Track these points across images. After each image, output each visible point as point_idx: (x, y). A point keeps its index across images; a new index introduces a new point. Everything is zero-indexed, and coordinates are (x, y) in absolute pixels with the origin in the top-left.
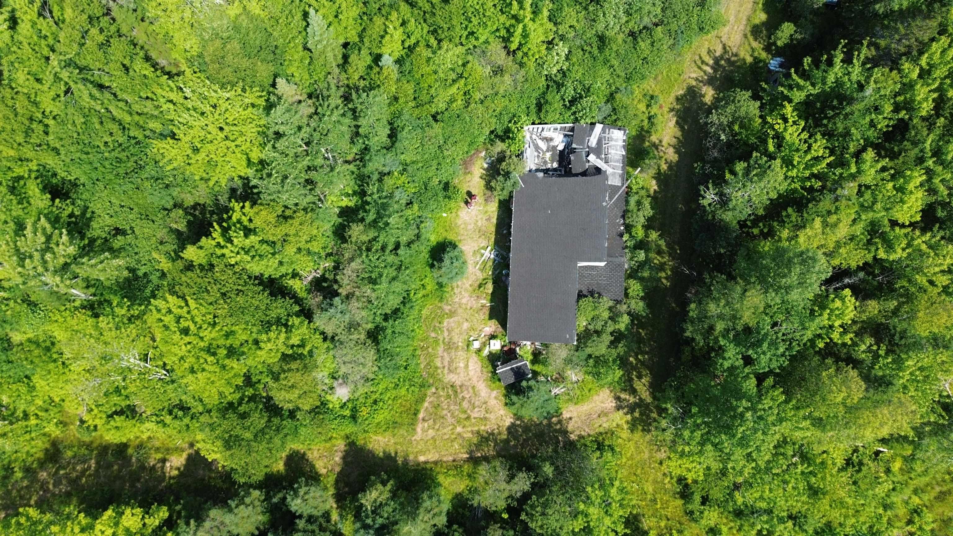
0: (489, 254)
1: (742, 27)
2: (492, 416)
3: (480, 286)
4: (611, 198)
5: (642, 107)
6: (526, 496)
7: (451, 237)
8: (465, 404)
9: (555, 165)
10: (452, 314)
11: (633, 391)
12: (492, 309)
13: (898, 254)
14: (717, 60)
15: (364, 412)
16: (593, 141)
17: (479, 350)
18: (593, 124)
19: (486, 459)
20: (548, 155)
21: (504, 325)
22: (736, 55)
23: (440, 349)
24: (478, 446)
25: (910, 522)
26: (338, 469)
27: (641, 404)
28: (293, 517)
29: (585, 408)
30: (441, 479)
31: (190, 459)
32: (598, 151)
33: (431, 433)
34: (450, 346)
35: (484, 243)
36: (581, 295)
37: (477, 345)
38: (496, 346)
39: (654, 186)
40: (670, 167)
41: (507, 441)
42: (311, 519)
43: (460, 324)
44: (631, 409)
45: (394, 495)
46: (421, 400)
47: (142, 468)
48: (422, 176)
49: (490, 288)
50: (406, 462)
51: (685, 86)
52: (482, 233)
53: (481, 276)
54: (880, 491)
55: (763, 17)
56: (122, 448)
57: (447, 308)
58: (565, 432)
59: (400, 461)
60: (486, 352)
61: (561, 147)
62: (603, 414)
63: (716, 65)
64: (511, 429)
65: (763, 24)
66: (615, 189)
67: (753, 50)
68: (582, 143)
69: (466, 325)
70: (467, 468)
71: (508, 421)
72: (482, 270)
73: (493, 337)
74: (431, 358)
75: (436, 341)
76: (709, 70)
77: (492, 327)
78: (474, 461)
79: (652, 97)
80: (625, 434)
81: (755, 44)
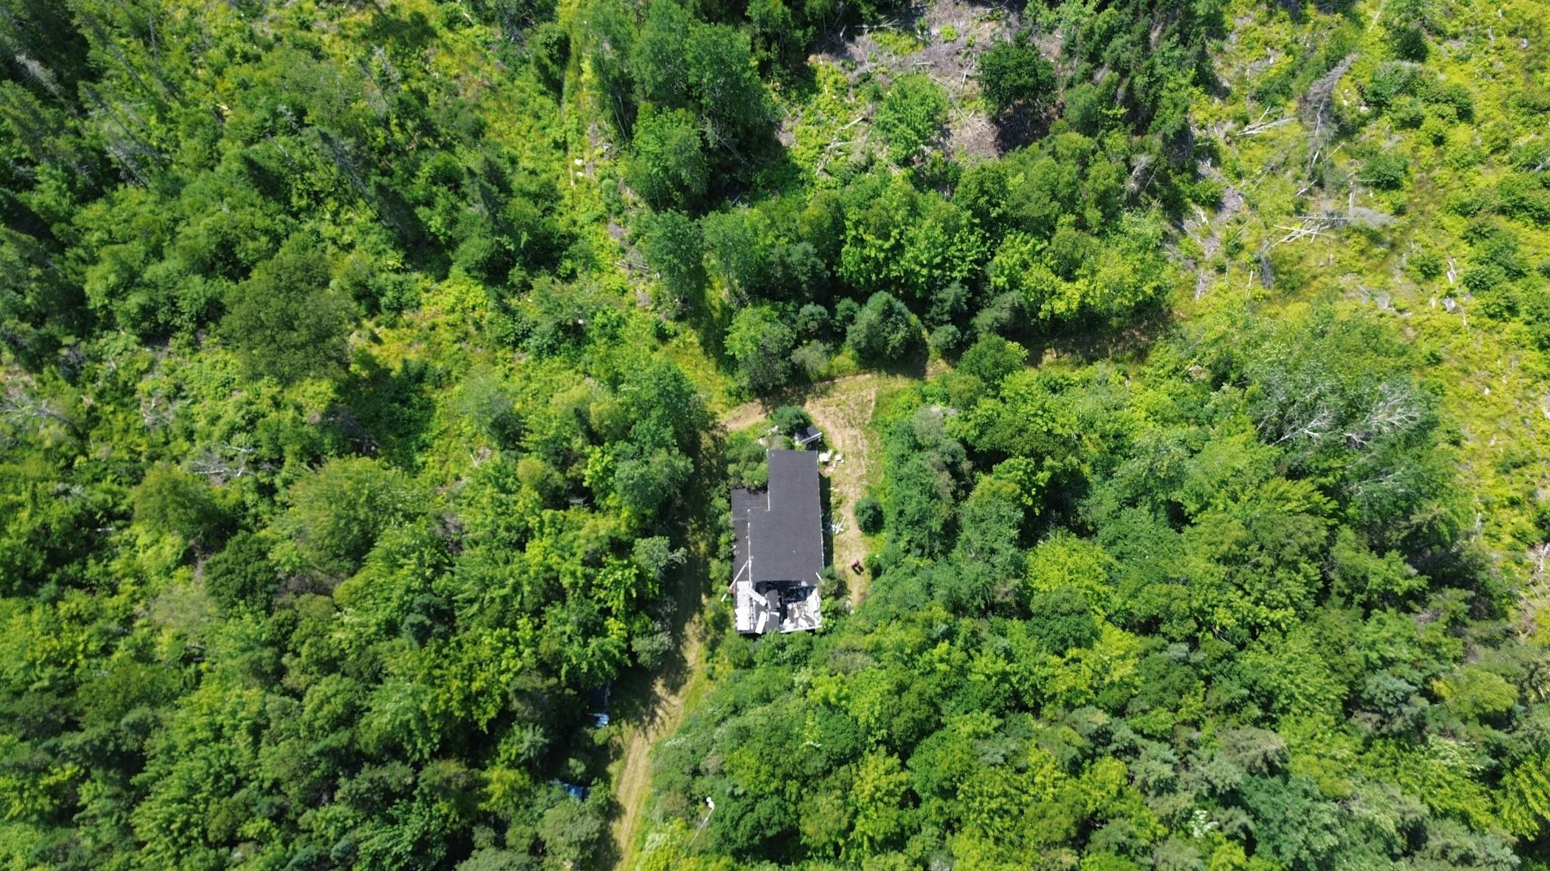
0: (836, 528)
1: (632, 756)
2: (820, 409)
3: (840, 502)
4: (746, 570)
5: (719, 668)
6: (795, 347)
7: (870, 539)
8: (841, 415)
9: (790, 606)
10: (860, 478)
11: (714, 438)
12: (829, 485)
13: (547, 514)
14: (652, 721)
15: (917, 399)
16: (764, 617)
17: (835, 453)
18: (764, 633)
19: (821, 379)
20: (796, 615)
21: (821, 476)
22: (636, 727)
23: (866, 452)
24: (828, 388)
25: (511, 369)
26: (929, 362)
27: (707, 429)
28: (953, 322)
29: (751, 422)
30: (853, 363)
31: (1041, 361)
32: (759, 608)
33: (864, 393)
34: (858, 455)
35: (842, 536)
36: (764, 488)
37: (838, 457)
38: (824, 457)
39: (704, 599)
40: (691, 616)
41: (807, 393)
42: (942, 323)
43: (853, 472)
44: (714, 426)
45: (886, 343)
46: (874, 414)
47: (1073, 352)
48: (900, 572)
49: (833, 500)
50: (879, 371)
51: (681, 693)
52: (843, 545)
53: (841, 510)
54: (534, 386)
55: (612, 768)
56: (1091, 360)
57: (865, 483)
58: (764, 404)
59: (884, 373)
60: (830, 452)
61: (787, 621)
62: (736, 419)
63: (654, 714)
64: (802, 403)
65: (612, 761)
66: (744, 578)
67: (621, 734)
68: (772, 617)
69: (848, 471)
70: (835, 372)
71: (808, 405)
72: (841, 515)
73: (826, 464)
74: (872, 446)
75: (870, 458)
76: (660, 712)
77: (828, 472)
78: (830, 378)
79: (710, 677)
80: (718, 408)
81: (619, 740)
